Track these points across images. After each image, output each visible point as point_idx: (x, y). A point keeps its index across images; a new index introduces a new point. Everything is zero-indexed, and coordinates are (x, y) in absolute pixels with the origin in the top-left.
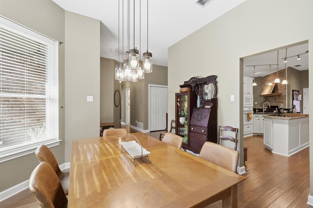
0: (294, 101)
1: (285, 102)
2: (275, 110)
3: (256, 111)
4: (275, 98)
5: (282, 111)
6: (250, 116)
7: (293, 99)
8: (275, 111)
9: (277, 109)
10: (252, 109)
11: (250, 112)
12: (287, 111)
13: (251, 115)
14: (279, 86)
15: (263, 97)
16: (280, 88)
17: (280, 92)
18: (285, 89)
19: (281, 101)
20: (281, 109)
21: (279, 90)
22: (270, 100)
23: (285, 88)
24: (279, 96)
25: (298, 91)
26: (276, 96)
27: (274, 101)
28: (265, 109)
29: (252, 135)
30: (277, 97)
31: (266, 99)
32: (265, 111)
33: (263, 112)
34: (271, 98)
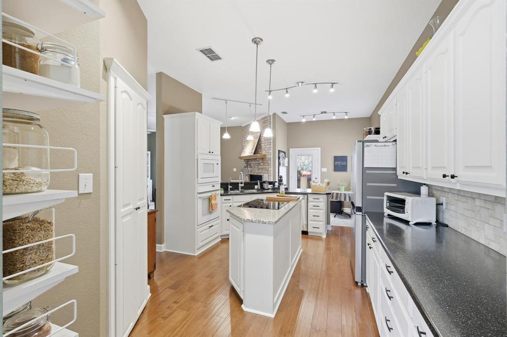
0: (280, 168)
1: (270, 169)
2: (257, 184)
3: (228, 187)
4: (257, 162)
5: (266, 186)
6: (213, 202)
7: (279, 164)
8: (256, 187)
9: (259, 183)
10: (218, 186)
11: (214, 193)
12: (272, 186)
13: (215, 199)
14: (263, 142)
15: (244, 161)
16: (264, 147)
17: (264, 152)
18: (270, 149)
19: (265, 167)
20: (264, 182)
21: (263, 150)
22: (252, 165)
23: (271, 147)
24: (263, 159)
25: (285, 153)
26: (259, 159)
27: (256, 167)
28: (241, 183)
29: (220, 239)
30: (261, 162)
31: (247, 163)
32: (242, 188)
33: (238, 190)
34: (253, 162)
